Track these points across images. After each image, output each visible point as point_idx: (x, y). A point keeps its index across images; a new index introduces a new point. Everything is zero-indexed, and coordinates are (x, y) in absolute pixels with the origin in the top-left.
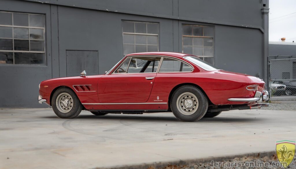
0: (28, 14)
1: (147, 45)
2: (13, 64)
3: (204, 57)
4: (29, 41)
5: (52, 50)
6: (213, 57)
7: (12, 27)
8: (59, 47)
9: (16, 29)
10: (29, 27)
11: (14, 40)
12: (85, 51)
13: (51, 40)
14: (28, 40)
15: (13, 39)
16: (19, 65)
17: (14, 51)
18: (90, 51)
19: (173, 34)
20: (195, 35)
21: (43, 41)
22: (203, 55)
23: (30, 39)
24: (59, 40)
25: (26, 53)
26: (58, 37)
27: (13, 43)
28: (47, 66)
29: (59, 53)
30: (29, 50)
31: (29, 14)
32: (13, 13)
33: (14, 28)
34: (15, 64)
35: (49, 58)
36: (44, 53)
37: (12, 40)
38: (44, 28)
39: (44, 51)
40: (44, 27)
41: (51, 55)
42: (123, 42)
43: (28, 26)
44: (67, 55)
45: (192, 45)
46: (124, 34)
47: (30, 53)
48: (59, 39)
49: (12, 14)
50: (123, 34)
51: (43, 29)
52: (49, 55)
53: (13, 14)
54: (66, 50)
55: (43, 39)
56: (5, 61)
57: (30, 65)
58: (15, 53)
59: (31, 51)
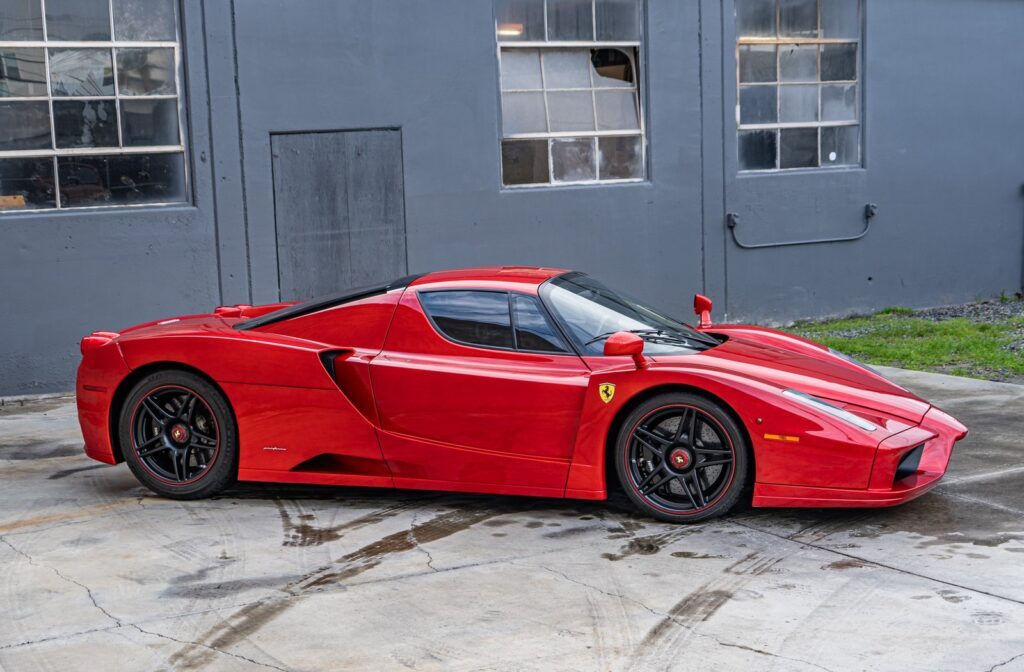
1: (594, 89)
2: (55, 206)
3: (822, 128)
4: (118, 105)
5: (211, 139)
6: (858, 125)
8: (240, 124)
9: (58, 57)
10: (113, 44)
11: (55, 102)
12: (346, 134)
13: (208, 92)
14: (113, 102)
15: (51, 98)
16: (80, 210)
17: (56, 152)
18: (369, 130)
19: (700, 36)
20: (788, 35)
21: (176, 100)
22: (816, 119)
23: (120, 93)
24: (238, 94)
25: (105, 156)
26: (236, 81)
27: (47, 119)
28: (194, 204)
29: (241, 147)
30: (116, 144)
33: (52, 51)
34: (62, 207)
35: (203, 170)
36: (182, 152)
37: (46, 102)
38: (176, 45)
39: (179, 143)
40: (174, 40)
41: (208, 159)
42: (498, 84)
43: (108, 39)
44: (273, 156)
45: (776, 80)
46: (504, 49)
47: (122, 155)
48: (238, 89)
50: (499, 50)
51: (173, 48)
52: (203, 160)
54: (272, 134)
55: (175, 93)
56: (20, 199)
57: (123, 206)
58: (61, 159)
59: (123, 146)
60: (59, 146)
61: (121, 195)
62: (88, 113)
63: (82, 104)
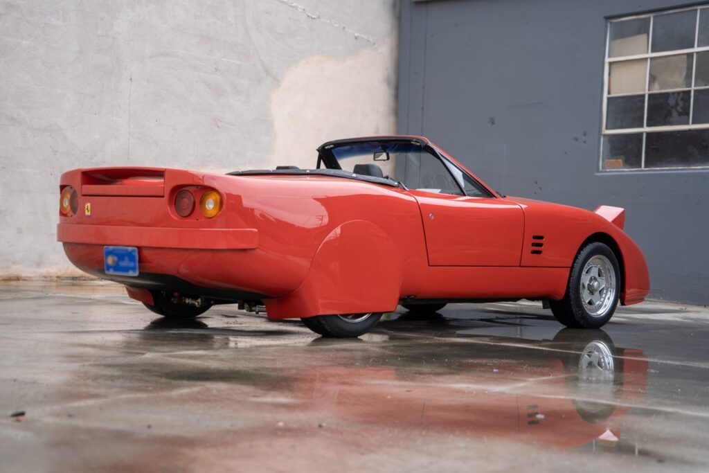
0: (696, 10)
2: (640, 167)
4: (692, 94)
7: (646, 59)
10: (695, 50)
11: (650, 96)
14: (689, 92)
15: (647, 93)
16: (658, 170)
17: (646, 129)
23: (695, 86)
25: (678, 132)
27: (643, 107)
30: (687, 123)
31: (699, 8)
32: (652, 16)
33: (652, 59)
34: (646, 167)
37: (644, 95)
43: (692, 46)
47: (690, 130)
49: (649, 18)
53: (654, 17)
56: (620, 161)
57: (686, 168)
58: (649, 135)
59: (693, 123)
60: (649, 125)
61: (686, 159)
62: (672, 101)
63: (667, 95)
